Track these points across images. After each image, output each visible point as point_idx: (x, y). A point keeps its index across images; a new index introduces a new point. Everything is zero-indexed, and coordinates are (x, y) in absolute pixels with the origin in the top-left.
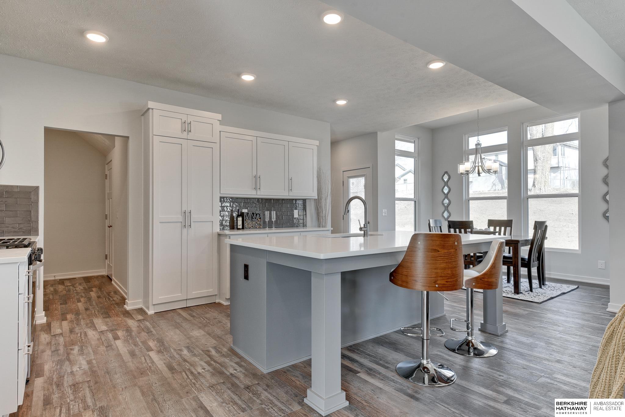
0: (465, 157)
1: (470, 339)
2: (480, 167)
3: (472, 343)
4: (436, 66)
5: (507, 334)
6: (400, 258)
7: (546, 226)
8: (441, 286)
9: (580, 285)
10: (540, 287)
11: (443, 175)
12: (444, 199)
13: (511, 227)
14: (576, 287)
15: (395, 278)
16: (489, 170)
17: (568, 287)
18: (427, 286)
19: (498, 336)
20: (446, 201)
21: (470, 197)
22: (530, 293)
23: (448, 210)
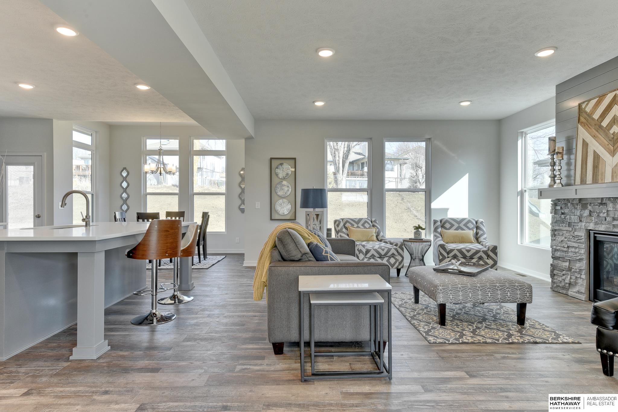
0: (143, 156)
1: (176, 294)
2: (162, 169)
3: (177, 296)
4: (143, 87)
5: (195, 288)
6: (140, 239)
7: (209, 216)
8: (169, 254)
9: (226, 255)
10: (205, 259)
11: (121, 170)
12: (123, 193)
13: (184, 217)
14: (225, 256)
15: (135, 254)
16: (170, 172)
17: (221, 257)
18: (160, 256)
19: (190, 290)
20: (124, 195)
21: (147, 192)
22: (200, 264)
23: (126, 203)
